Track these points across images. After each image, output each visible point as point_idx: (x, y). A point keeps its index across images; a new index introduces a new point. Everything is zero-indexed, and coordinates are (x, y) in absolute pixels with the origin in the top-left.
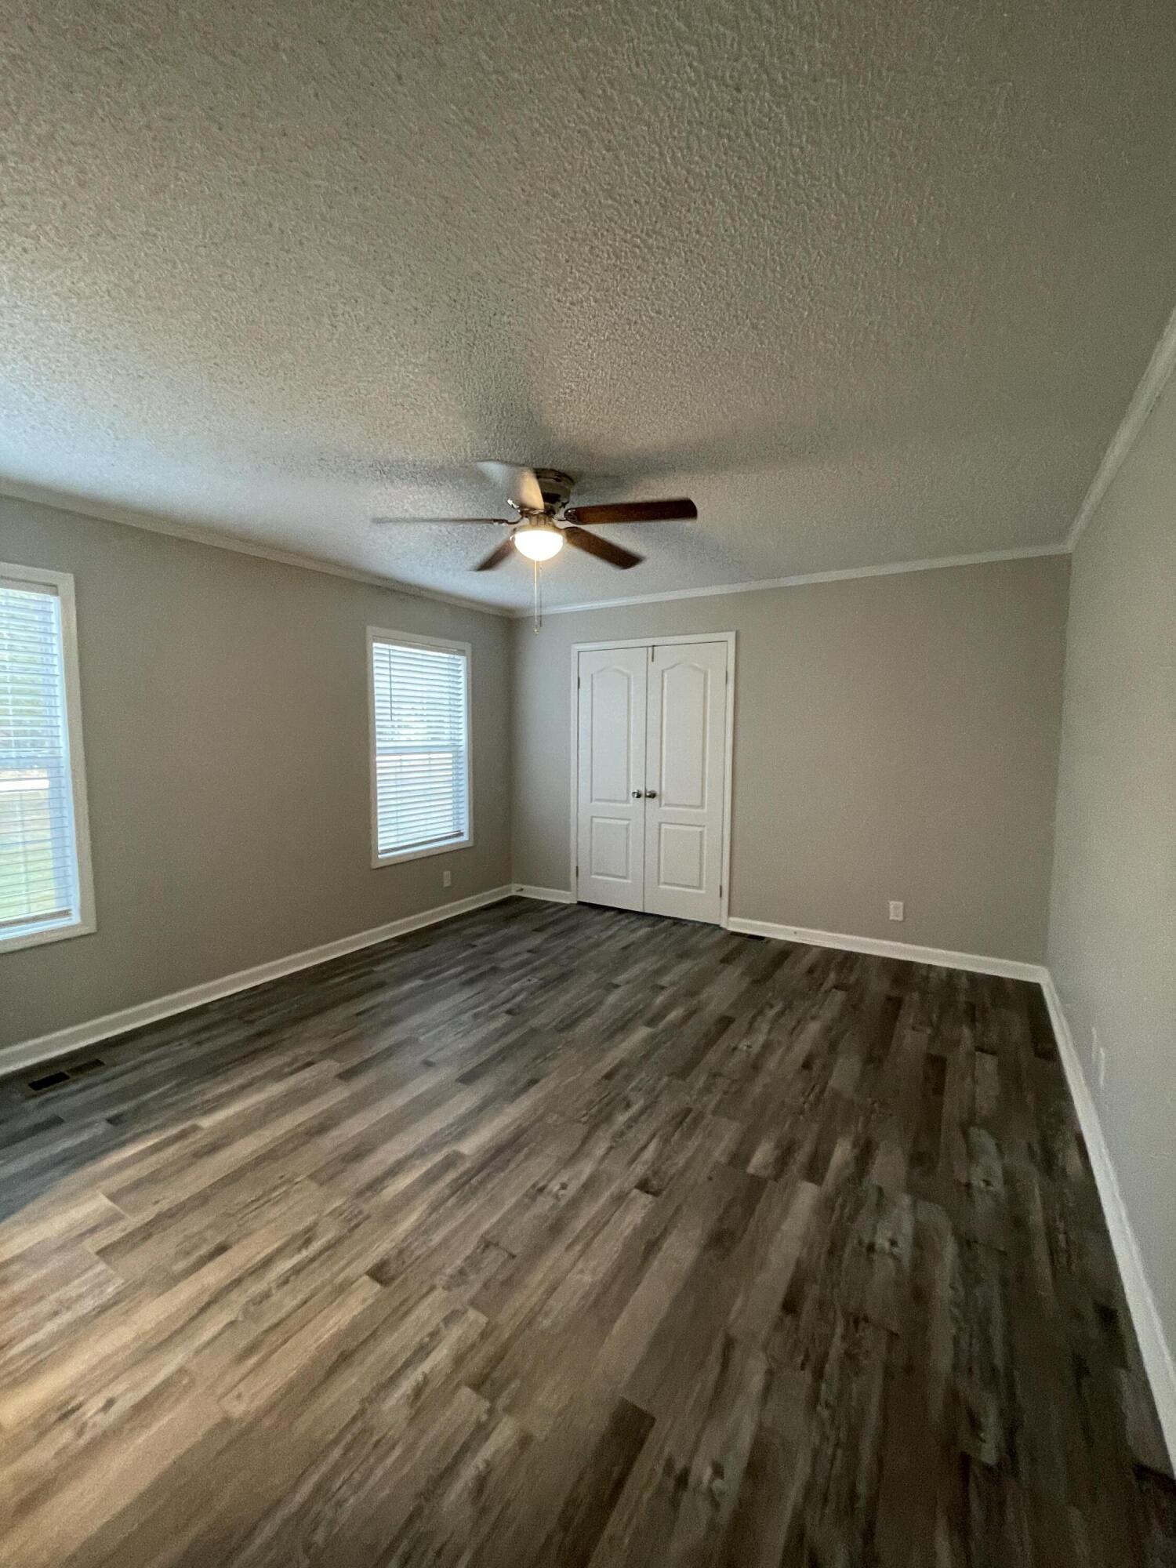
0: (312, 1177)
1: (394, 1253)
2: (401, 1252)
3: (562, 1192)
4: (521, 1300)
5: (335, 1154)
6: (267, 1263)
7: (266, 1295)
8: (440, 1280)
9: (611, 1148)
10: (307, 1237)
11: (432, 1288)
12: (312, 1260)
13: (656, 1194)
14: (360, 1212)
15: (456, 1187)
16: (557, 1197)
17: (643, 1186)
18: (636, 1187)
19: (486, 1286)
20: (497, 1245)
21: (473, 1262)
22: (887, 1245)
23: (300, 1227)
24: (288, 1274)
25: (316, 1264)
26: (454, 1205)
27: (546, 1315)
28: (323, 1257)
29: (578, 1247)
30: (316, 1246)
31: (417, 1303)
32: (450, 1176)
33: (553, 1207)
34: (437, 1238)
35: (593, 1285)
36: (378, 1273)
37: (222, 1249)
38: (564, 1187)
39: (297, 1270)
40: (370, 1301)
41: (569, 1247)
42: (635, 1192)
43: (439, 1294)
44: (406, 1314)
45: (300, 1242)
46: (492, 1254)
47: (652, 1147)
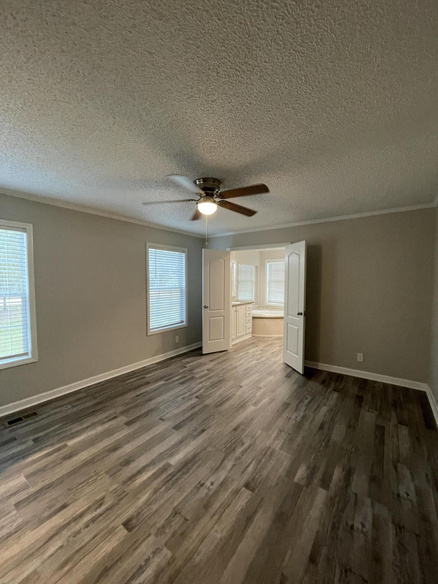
0: (107, 473)
1: (135, 514)
2: (139, 514)
3: (211, 487)
4: (189, 544)
5: (118, 462)
6: (81, 515)
7: (79, 532)
8: (153, 531)
9: (234, 465)
10: (100, 502)
11: (149, 535)
12: (101, 515)
13: (253, 491)
14: (124, 492)
15: (167, 481)
16: (209, 489)
17: (247, 486)
18: (244, 486)
19: (173, 536)
20: (180, 513)
21: (168, 522)
22: (360, 527)
23: (98, 498)
24: (89, 522)
25: (101, 518)
26: (164, 491)
27: (199, 554)
28: (105, 515)
29: (216, 517)
30: (103, 508)
31: (141, 543)
32: (164, 476)
33: (207, 494)
34: (154, 507)
35: (221, 539)
36: (127, 524)
37: (64, 507)
38: (212, 484)
39: (93, 520)
40: (122, 539)
41: (212, 517)
42: (244, 489)
43: (151, 539)
44: (136, 548)
45: (97, 505)
46: (178, 518)
47: (252, 466)
